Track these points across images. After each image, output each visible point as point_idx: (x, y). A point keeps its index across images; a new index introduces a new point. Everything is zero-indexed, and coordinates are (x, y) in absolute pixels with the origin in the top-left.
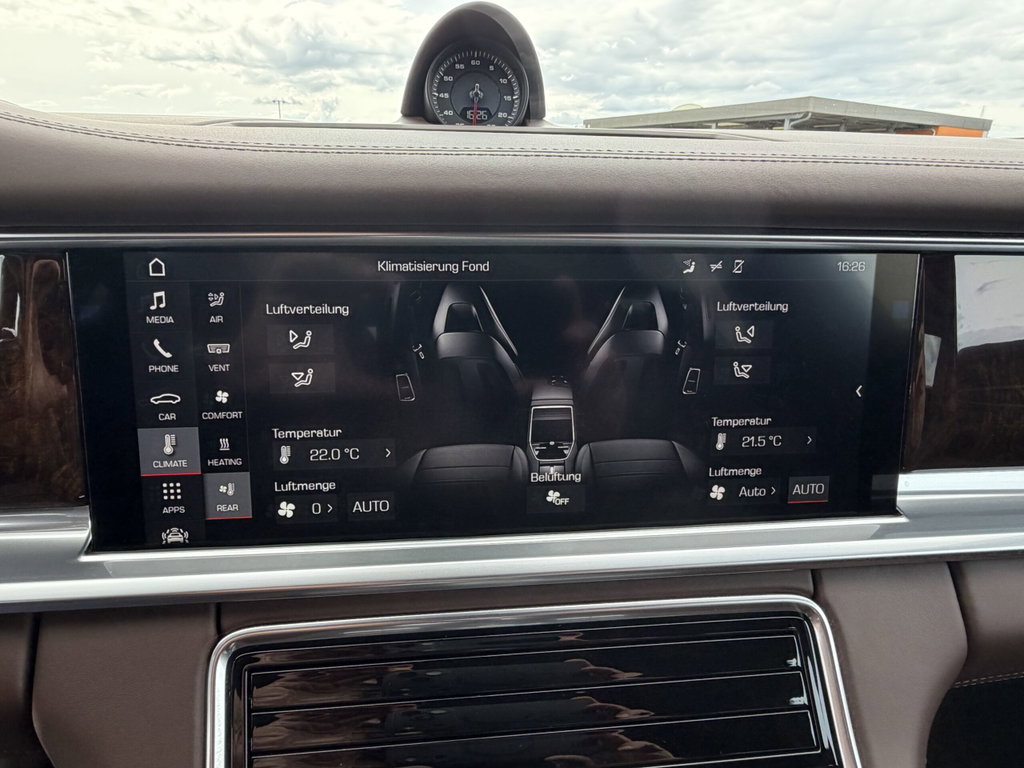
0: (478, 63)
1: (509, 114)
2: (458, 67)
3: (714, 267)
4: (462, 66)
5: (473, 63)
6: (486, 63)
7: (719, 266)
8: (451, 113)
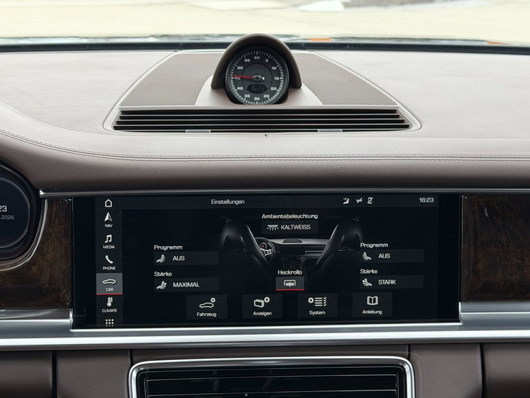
0: (258, 58)
1: (278, 88)
2: (246, 60)
3: (358, 201)
4: (249, 60)
5: (255, 58)
6: (263, 58)
7: (361, 200)
8: (242, 88)
